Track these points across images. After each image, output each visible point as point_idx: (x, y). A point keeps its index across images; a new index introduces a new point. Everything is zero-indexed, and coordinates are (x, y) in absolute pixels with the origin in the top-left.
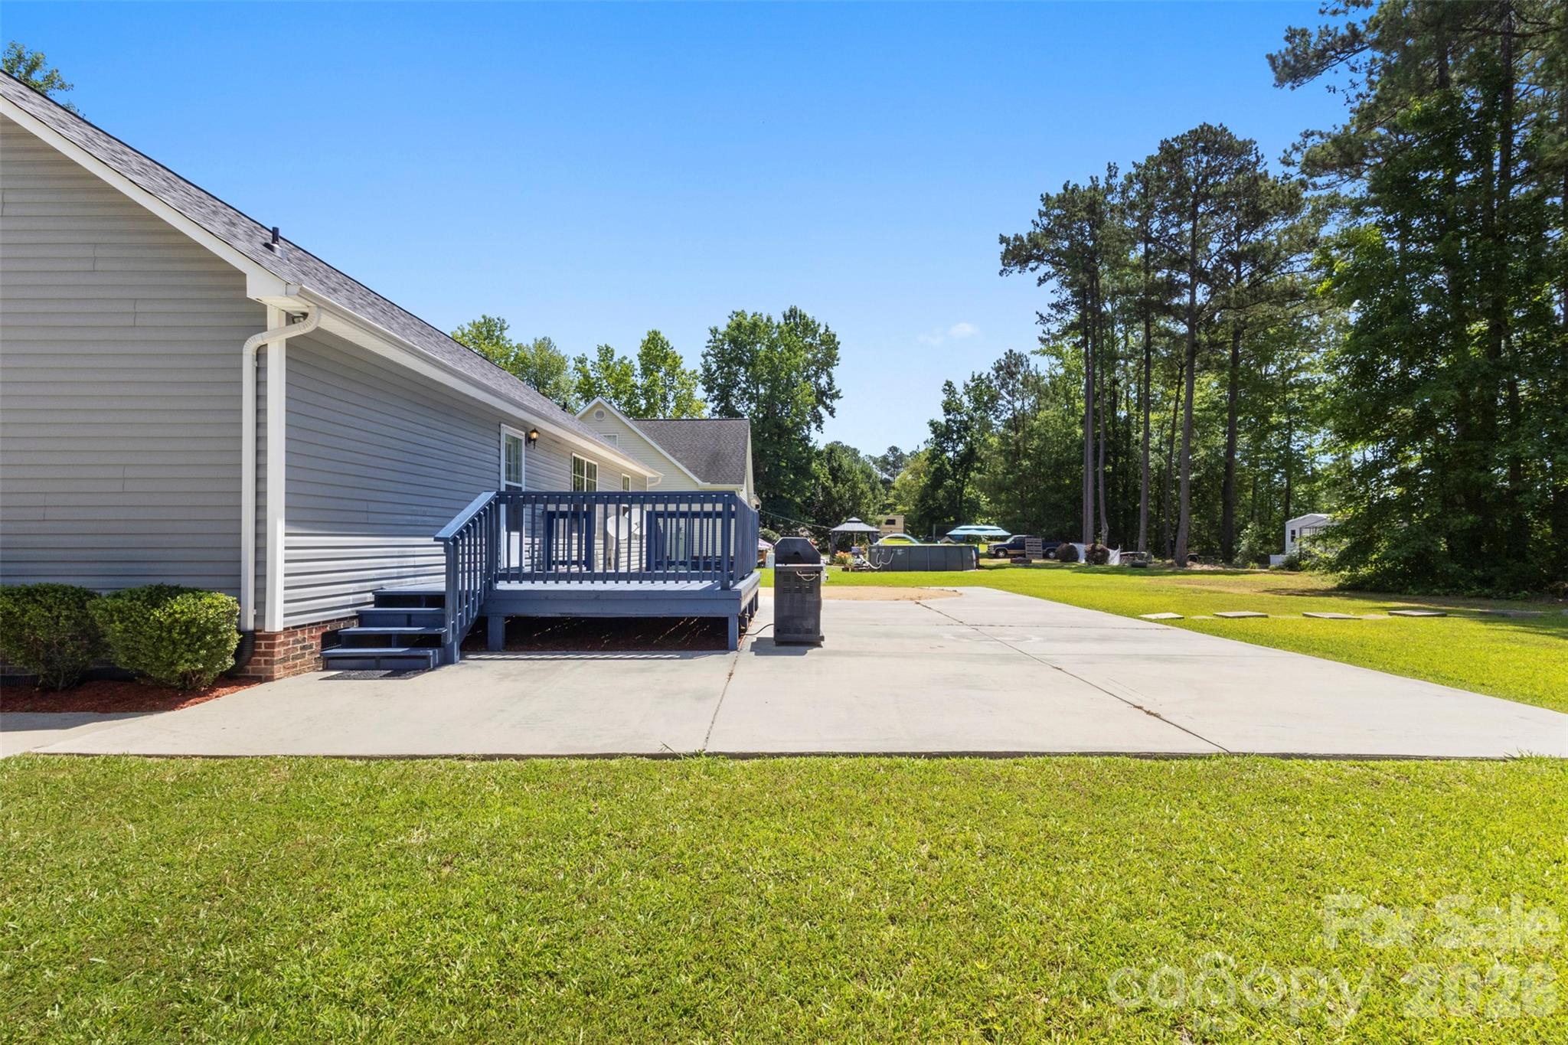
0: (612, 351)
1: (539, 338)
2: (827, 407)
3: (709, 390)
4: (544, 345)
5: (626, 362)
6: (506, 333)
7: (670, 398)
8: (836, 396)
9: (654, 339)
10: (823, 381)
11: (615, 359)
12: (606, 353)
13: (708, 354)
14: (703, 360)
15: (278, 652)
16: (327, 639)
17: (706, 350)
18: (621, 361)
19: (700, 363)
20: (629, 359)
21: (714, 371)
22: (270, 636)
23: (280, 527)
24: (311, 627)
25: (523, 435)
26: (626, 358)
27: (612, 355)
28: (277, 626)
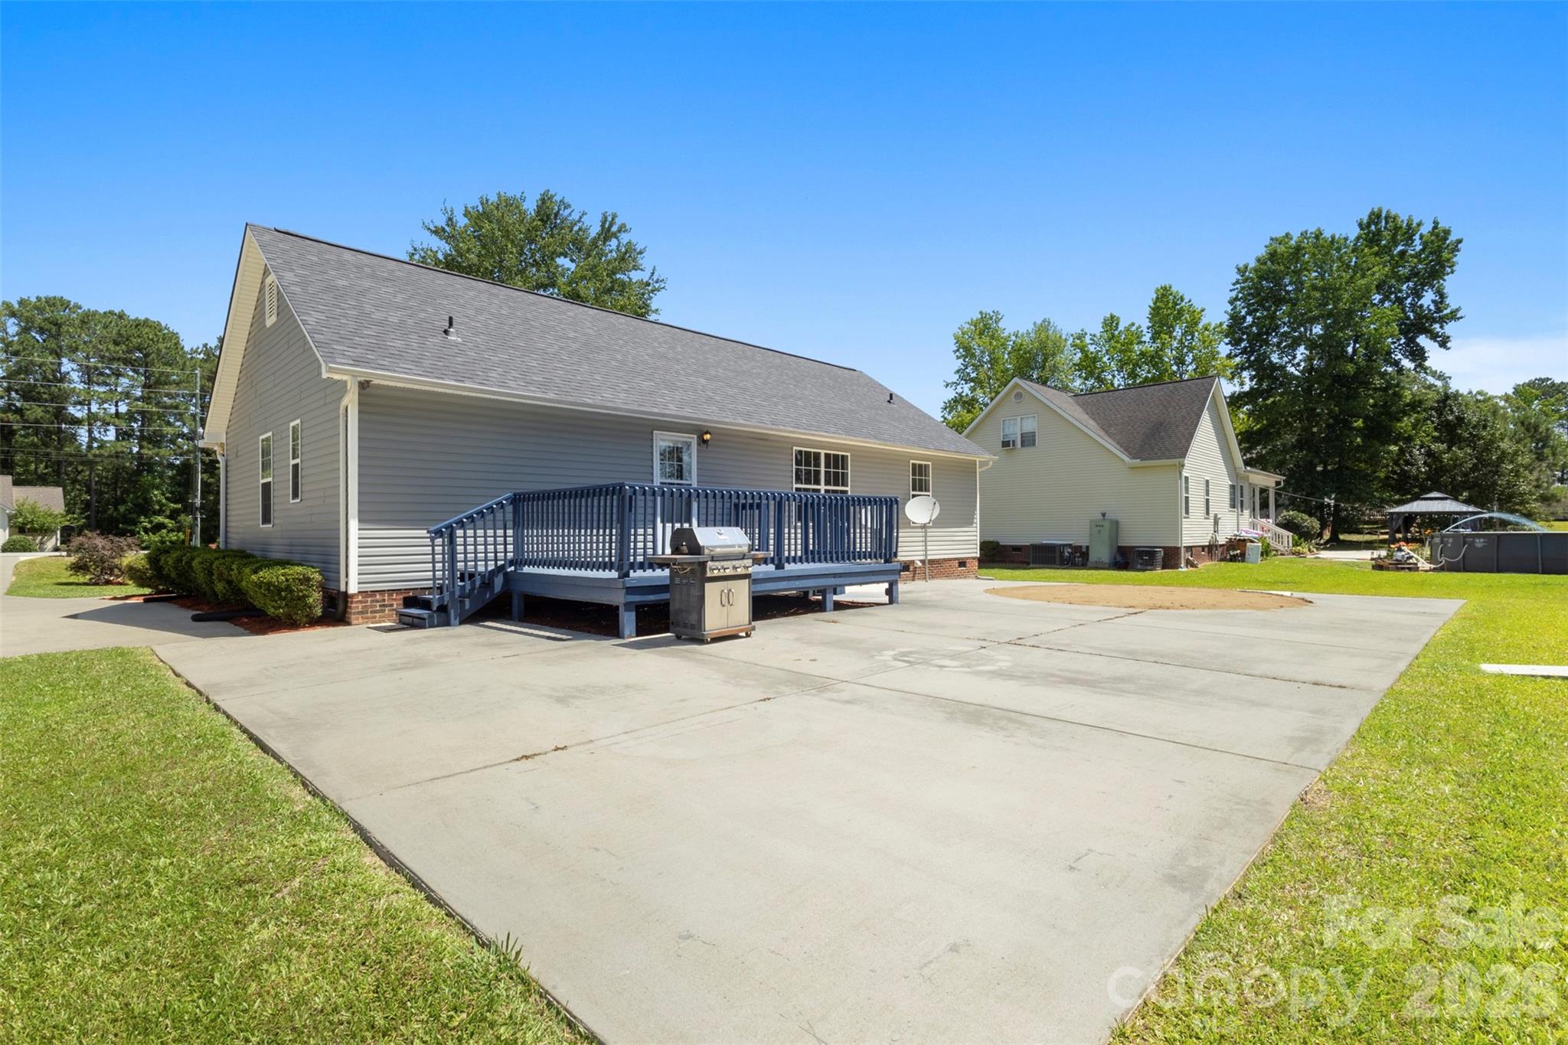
0: (1118, 318)
1: (1039, 322)
2: (1434, 337)
3: (1235, 343)
4: (1044, 326)
5: (1134, 328)
6: (1001, 324)
7: (1189, 359)
8: (1454, 316)
9: (1163, 295)
10: (1428, 299)
11: (1121, 327)
12: (1111, 323)
13: (1236, 299)
14: (1229, 308)
15: (355, 607)
16: (410, 602)
17: (1234, 294)
18: (1127, 329)
19: (1226, 312)
20: (1136, 326)
21: (1244, 318)
22: (346, 596)
23: (354, 524)
24: (391, 591)
25: (694, 439)
26: (1133, 324)
27: (1117, 324)
28: (353, 589)
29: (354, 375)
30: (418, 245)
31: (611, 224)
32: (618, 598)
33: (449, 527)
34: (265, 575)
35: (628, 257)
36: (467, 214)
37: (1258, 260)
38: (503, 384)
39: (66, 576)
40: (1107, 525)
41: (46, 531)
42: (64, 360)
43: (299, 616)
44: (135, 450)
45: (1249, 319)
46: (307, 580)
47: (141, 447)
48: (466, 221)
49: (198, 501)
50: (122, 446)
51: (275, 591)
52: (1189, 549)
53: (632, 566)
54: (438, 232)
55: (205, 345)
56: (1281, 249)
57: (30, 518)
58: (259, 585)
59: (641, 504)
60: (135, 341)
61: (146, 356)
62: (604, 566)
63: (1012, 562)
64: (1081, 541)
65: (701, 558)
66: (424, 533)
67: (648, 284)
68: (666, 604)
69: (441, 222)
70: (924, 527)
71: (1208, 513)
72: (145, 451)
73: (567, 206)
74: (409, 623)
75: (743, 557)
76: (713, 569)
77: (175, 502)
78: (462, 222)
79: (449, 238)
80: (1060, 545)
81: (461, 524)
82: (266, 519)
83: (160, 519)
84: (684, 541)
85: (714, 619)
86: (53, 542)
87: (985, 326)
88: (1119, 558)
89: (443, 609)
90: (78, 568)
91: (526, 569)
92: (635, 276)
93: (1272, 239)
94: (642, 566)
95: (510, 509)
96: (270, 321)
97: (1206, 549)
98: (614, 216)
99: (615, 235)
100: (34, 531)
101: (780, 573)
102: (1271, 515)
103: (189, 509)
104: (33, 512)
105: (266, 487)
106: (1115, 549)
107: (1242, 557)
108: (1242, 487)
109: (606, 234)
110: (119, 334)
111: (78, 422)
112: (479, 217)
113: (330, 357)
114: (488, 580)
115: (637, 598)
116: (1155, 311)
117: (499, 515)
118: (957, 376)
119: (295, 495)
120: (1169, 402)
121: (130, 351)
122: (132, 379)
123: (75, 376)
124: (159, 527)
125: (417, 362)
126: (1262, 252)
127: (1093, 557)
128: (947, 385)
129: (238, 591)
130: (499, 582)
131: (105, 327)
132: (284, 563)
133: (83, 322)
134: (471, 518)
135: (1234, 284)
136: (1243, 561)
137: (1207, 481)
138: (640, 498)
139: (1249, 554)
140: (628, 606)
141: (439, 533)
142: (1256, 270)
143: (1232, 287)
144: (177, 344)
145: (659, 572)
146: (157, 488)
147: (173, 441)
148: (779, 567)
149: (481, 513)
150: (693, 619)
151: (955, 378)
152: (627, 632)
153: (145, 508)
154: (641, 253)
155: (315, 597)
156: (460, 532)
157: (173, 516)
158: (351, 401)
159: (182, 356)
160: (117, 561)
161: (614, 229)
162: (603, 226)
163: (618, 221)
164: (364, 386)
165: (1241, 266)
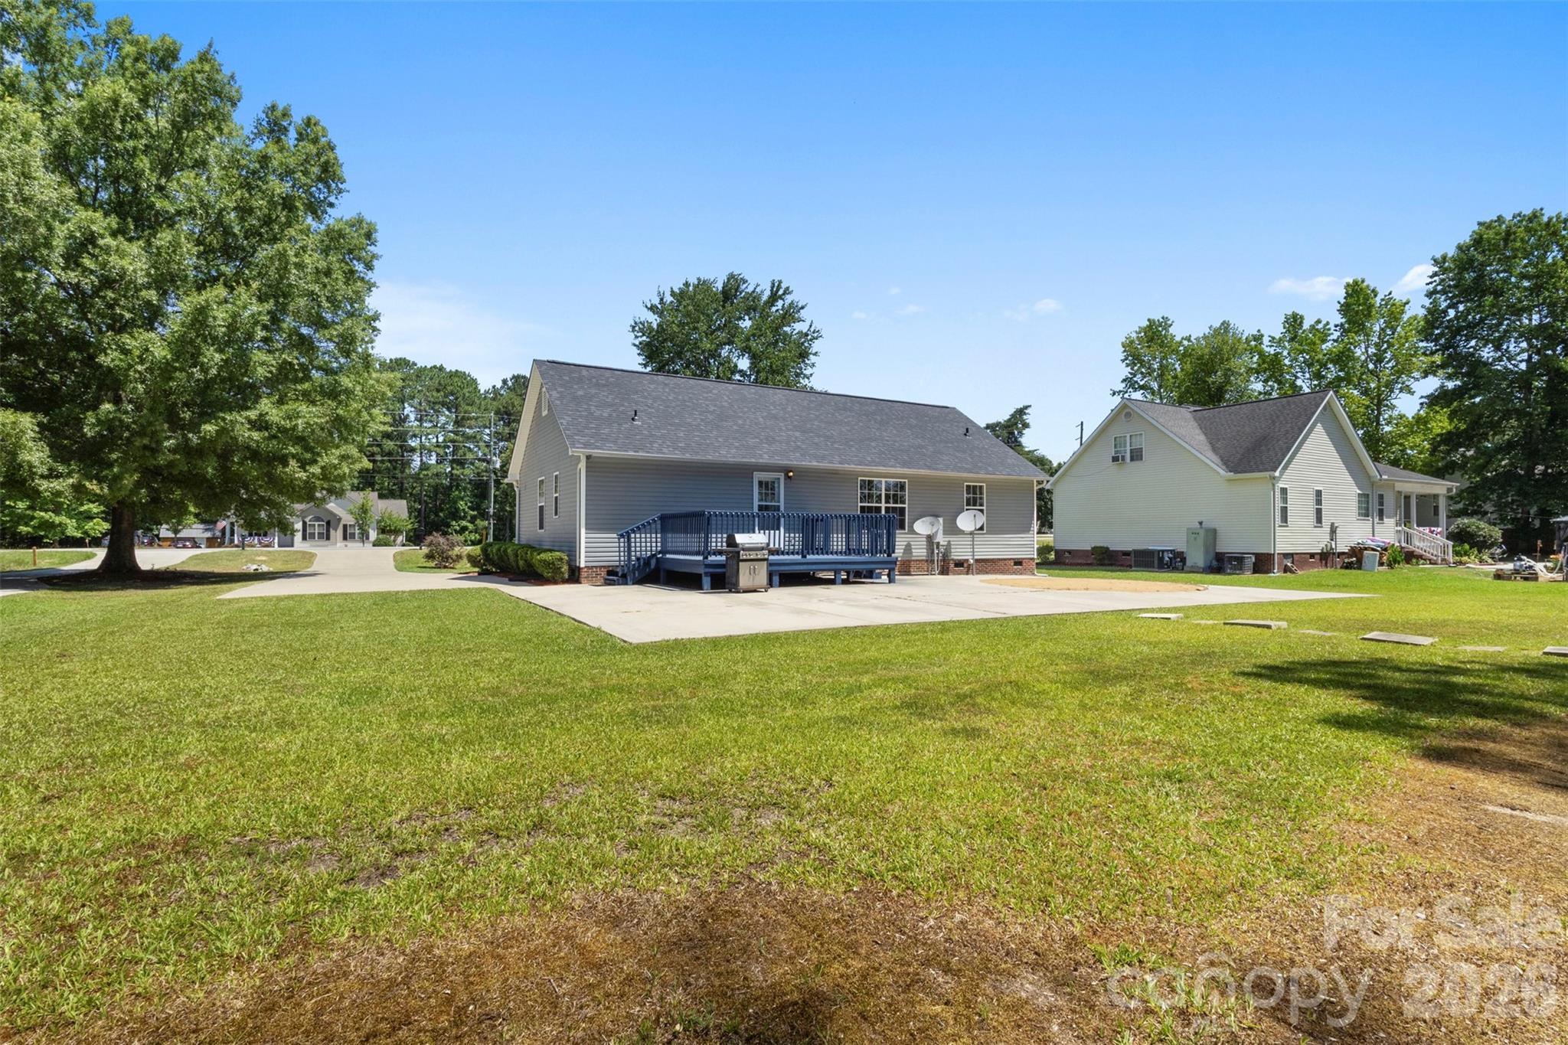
0: (1302, 317)
5: (1320, 326)
6: (1171, 330)
9: (1354, 291)
11: (1306, 326)
12: (1294, 322)
13: (1435, 292)
14: (1427, 301)
15: (584, 574)
16: (610, 573)
17: (1431, 287)
18: (1312, 327)
19: (1423, 306)
20: (1324, 322)
21: (1445, 312)
22: (579, 568)
23: (583, 530)
24: (601, 567)
25: (782, 476)
26: (1319, 322)
27: (1301, 322)
28: (582, 565)
29: (583, 453)
30: (637, 320)
31: (779, 287)
32: (701, 570)
33: (627, 532)
34: (543, 556)
35: (790, 314)
36: (673, 294)
37: (1460, 248)
38: (660, 451)
39: (423, 562)
40: (1202, 533)
41: (397, 532)
42: (406, 405)
43: (558, 577)
44: (449, 469)
45: (1452, 313)
46: (561, 559)
47: (453, 469)
48: (672, 299)
49: (491, 511)
50: (440, 468)
51: (547, 564)
52: (1286, 556)
53: (709, 553)
54: (652, 309)
55: (494, 387)
56: (1490, 234)
57: (388, 522)
58: (540, 561)
59: (714, 522)
60: (449, 388)
61: (456, 399)
62: (698, 553)
63: (1122, 565)
64: (1181, 547)
65: (736, 549)
66: (615, 535)
67: (807, 335)
68: (724, 574)
69: (656, 301)
70: (971, 533)
71: (1319, 520)
72: (455, 472)
73: (745, 282)
74: (608, 583)
75: (763, 549)
76: (743, 555)
77: (473, 510)
78: (668, 299)
79: (661, 314)
80: (1159, 551)
81: (634, 531)
82: (541, 527)
83: (464, 523)
84: (731, 542)
85: (744, 580)
86: (401, 539)
87: (1155, 334)
88: (1215, 563)
89: (624, 576)
90: (430, 557)
91: (668, 556)
92: (799, 327)
93: (1480, 224)
94: (714, 554)
95: (659, 522)
96: (545, 413)
97: (1317, 557)
98: (780, 282)
99: (781, 297)
100: (390, 532)
101: (804, 560)
102: (1441, 523)
103: (484, 515)
104: (390, 519)
105: (541, 508)
106: (1212, 555)
107: (1358, 565)
108: (1381, 497)
109: (774, 297)
110: (440, 384)
111: (413, 450)
112: (681, 296)
113: (573, 446)
114: (647, 561)
115: (711, 570)
116: (1345, 309)
117: (653, 526)
118: (1124, 385)
119: (556, 514)
120: (1278, 417)
121: (446, 396)
122: (447, 417)
123: (412, 417)
124: (464, 529)
125: (615, 442)
126: (1465, 238)
127: (1189, 563)
128: (1114, 394)
129: (529, 564)
130: (653, 562)
131: (431, 379)
132: (551, 551)
133: (417, 376)
134: (638, 528)
135: (1431, 277)
136: (1360, 568)
137: (1319, 493)
138: (714, 518)
139: (1366, 561)
140: (706, 574)
141: (622, 536)
142: (1454, 260)
143: (1430, 280)
144: (476, 388)
145: (719, 558)
146: (462, 499)
147: (472, 464)
148: (804, 556)
149: (643, 525)
150: (734, 580)
151: (1121, 386)
152: (705, 587)
153: (455, 515)
154: (803, 308)
155: (565, 568)
156: (633, 535)
157: (473, 520)
158: (582, 466)
159: (479, 398)
160: (450, 553)
161: (781, 292)
162: (772, 290)
163: (784, 286)
164: (588, 457)
165: (1438, 256)
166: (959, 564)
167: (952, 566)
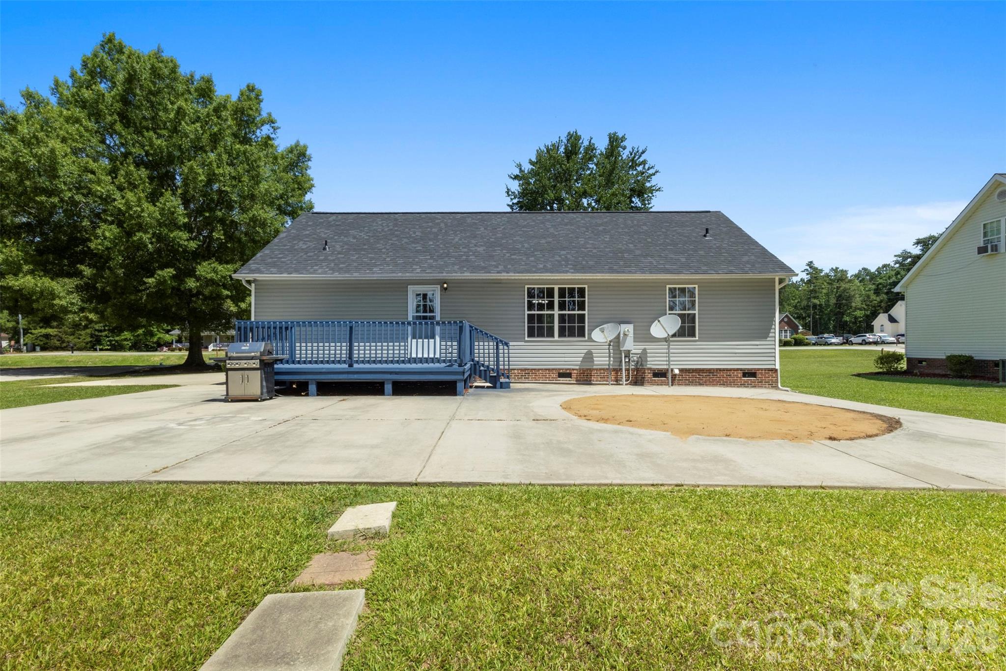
25: (438, 288)
29: (245, 278)
85: (233, 389)
148: (351, 366)
166: (660, 374)
167: (650, 375)
